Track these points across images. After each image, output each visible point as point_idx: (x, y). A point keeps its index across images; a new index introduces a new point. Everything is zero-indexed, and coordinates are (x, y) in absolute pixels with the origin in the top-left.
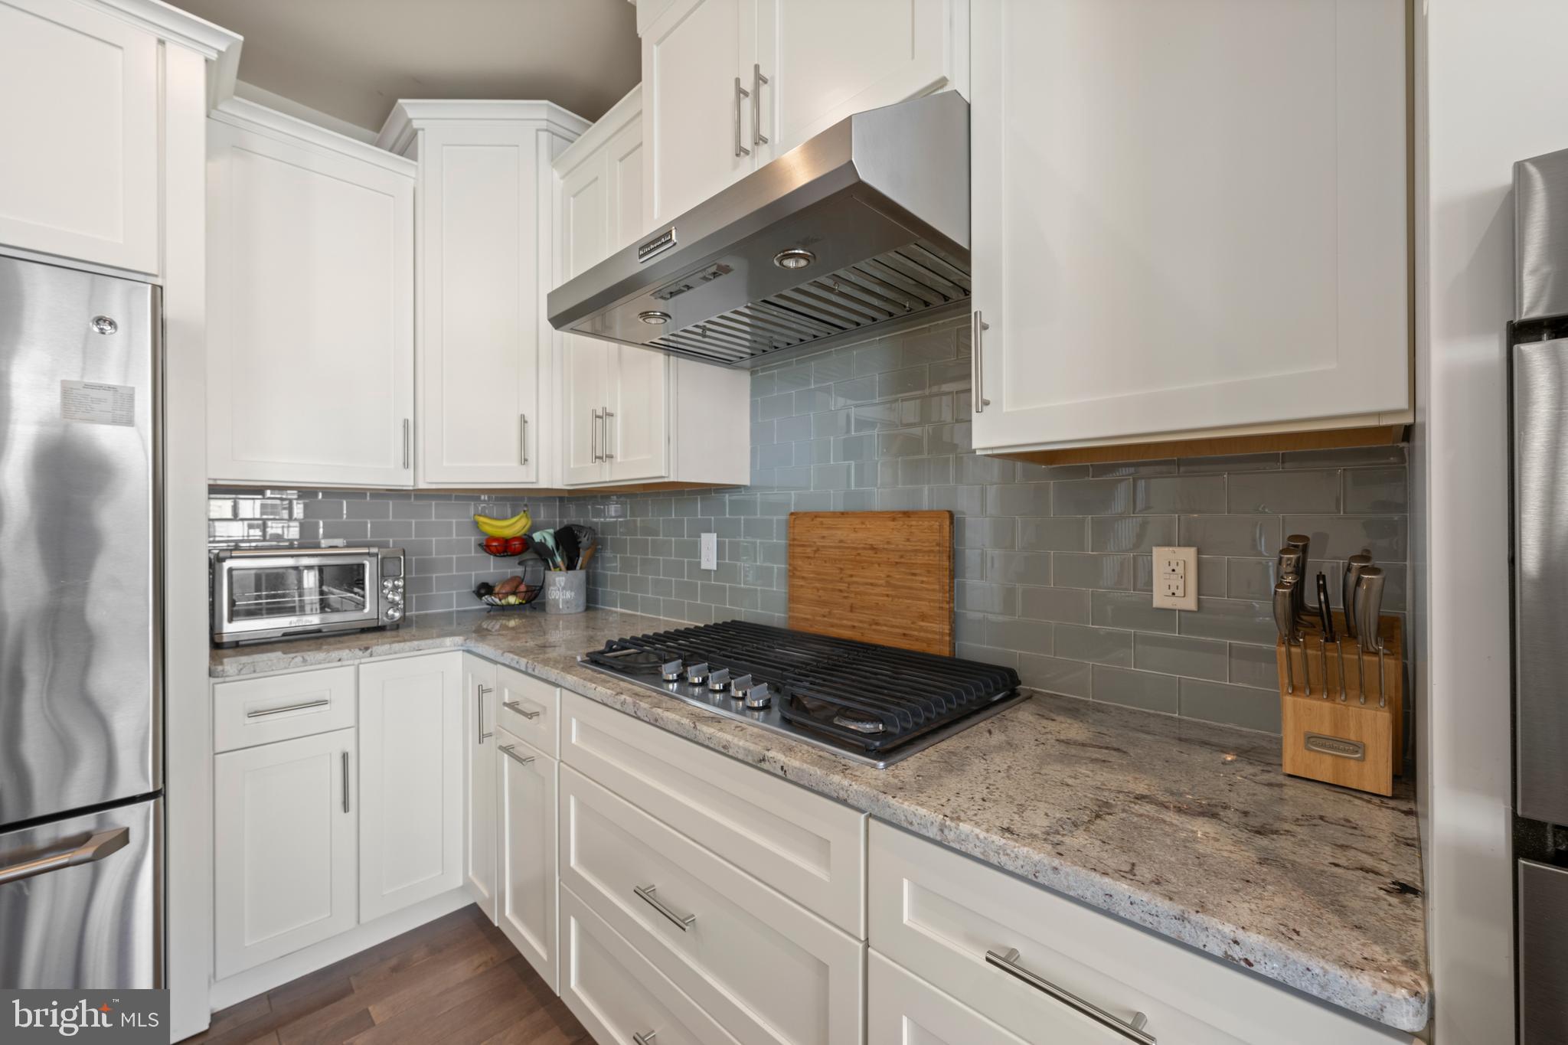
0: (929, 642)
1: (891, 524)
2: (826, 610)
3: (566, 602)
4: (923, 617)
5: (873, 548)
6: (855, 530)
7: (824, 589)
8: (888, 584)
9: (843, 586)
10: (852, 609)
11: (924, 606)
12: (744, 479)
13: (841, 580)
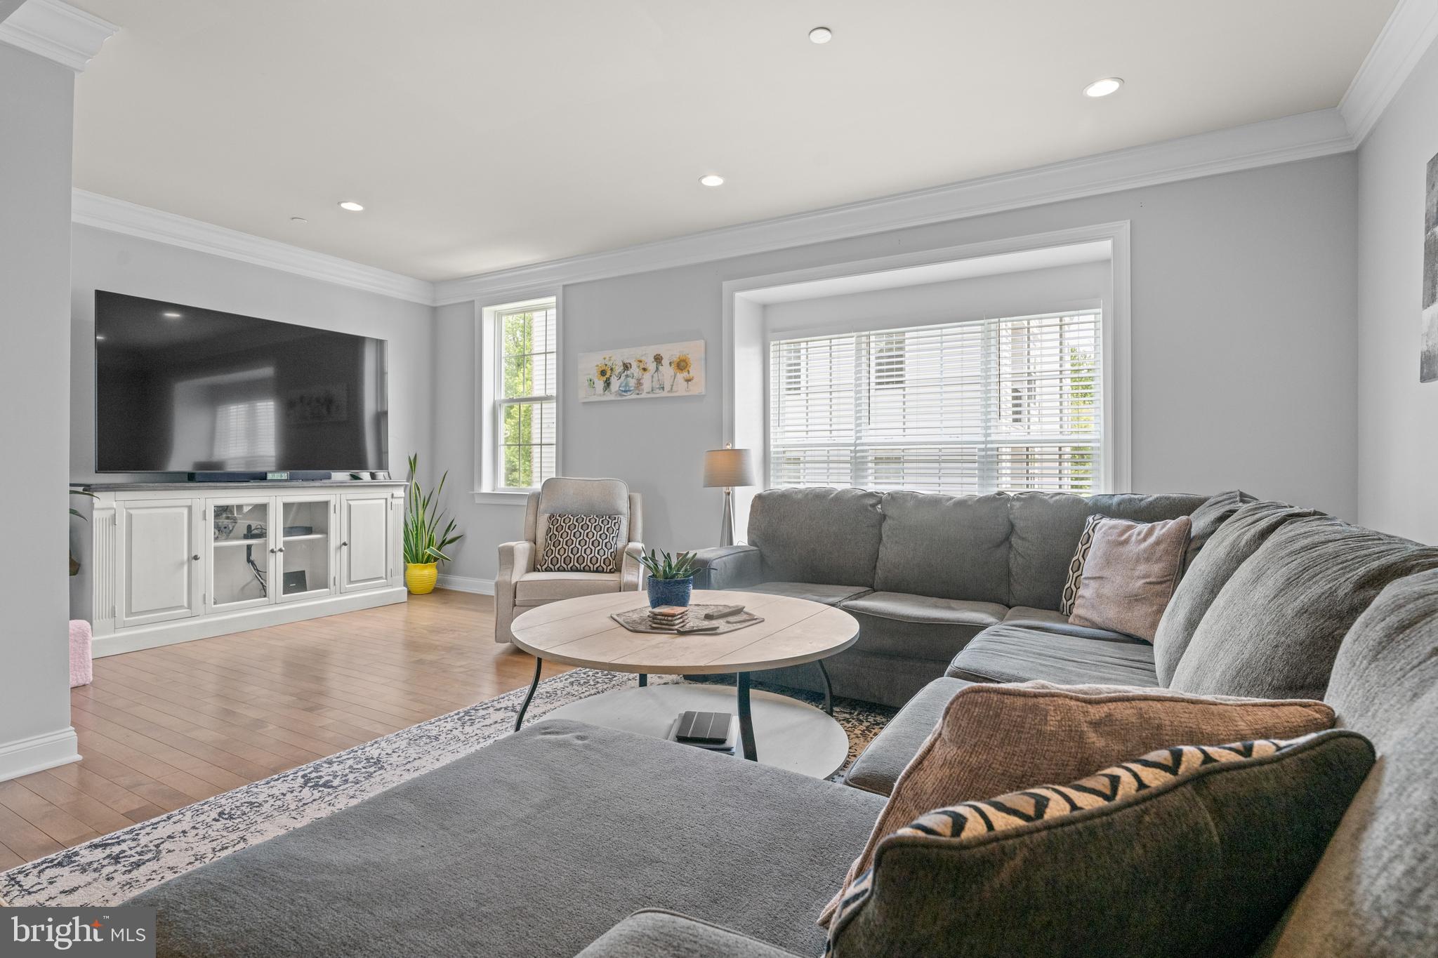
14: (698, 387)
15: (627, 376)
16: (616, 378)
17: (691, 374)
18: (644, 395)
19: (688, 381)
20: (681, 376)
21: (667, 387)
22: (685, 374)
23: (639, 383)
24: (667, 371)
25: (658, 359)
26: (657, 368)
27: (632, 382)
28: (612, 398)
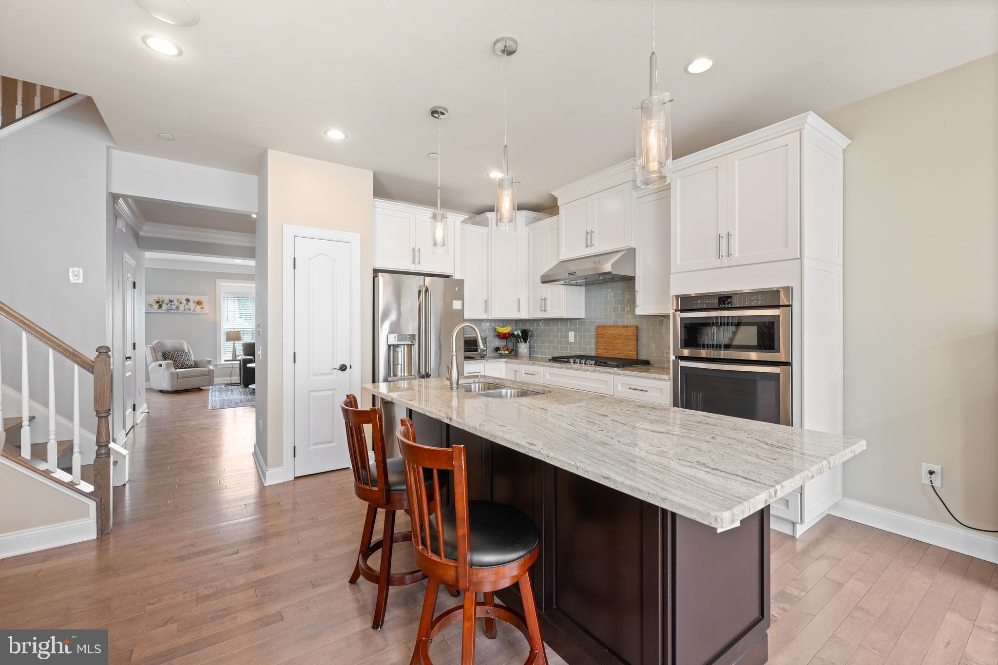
0: (632, 357)
1: (623, 329)
2: (606, 351)
3: (525, 353)
4: (630, 351)
5: (619, 335)
6: (614, 330)
7: (606, 346)
8: (622, 344)
9: (611, 345)
10: (613, 350)
11: (630, 348)
12: (584, 317)
13: (610, 343)
14: (205, 311)
15: (171, 304)
16: (165, 305)
17: (203, 306)
18: (180, 312)
19: (202, 308)
20: (198, 307)
21: (192, 310)
22: (201, 306)
23: (178, 307)
24: (192, 305)
25: (188, 300)
26: (187, 303)
27: (174, 307)
28: (163, 311)
